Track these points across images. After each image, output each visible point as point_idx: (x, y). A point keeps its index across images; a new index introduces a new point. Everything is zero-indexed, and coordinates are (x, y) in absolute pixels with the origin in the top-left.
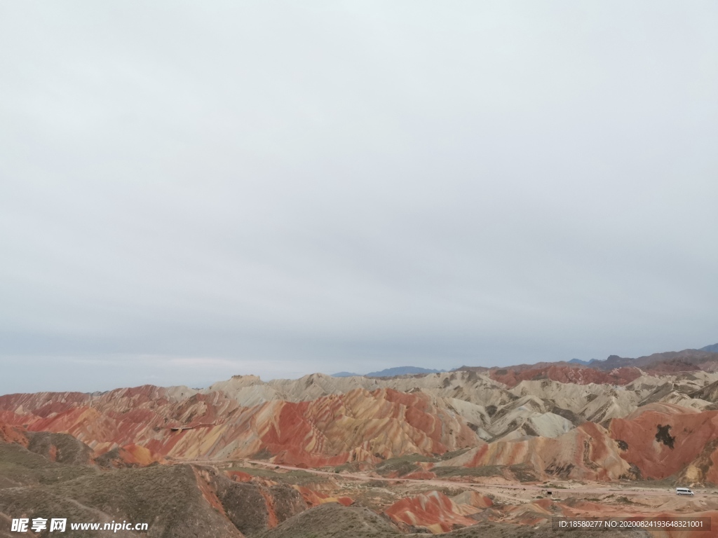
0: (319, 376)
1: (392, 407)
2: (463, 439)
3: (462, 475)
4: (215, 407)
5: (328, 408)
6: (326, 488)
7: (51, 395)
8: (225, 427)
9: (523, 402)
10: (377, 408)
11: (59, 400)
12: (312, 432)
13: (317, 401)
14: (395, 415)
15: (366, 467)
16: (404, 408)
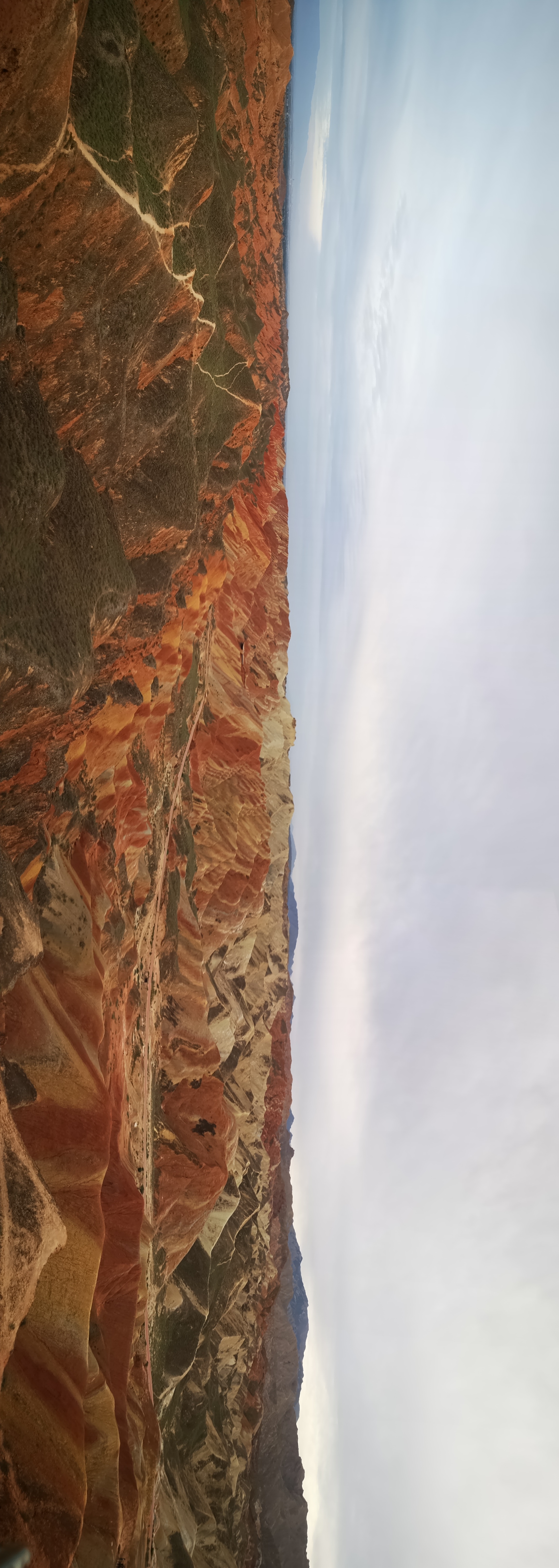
0: (290, 810)
1: (249, 860)
2: (210, 933)
3: (169, 893)
4: (263, 697)
5: (252, 790)
6: (166, 747)
7: (286, 540)
8: (240, 685)
9: (248, 1020)
10: (249, 843)
11: (280, 547)
12: (228, 768)
13: (260, 780)
14: (238, 859)
15: (186, 808)
16: (247, 872)
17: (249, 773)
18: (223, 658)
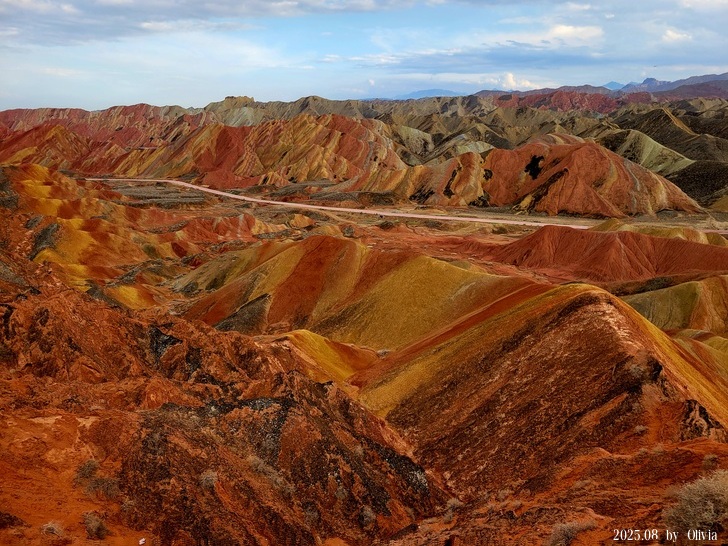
5: (268, 133)
12: (245, 156)
16: (339, 134)
17: (252, 137)
18: (139, 166)
